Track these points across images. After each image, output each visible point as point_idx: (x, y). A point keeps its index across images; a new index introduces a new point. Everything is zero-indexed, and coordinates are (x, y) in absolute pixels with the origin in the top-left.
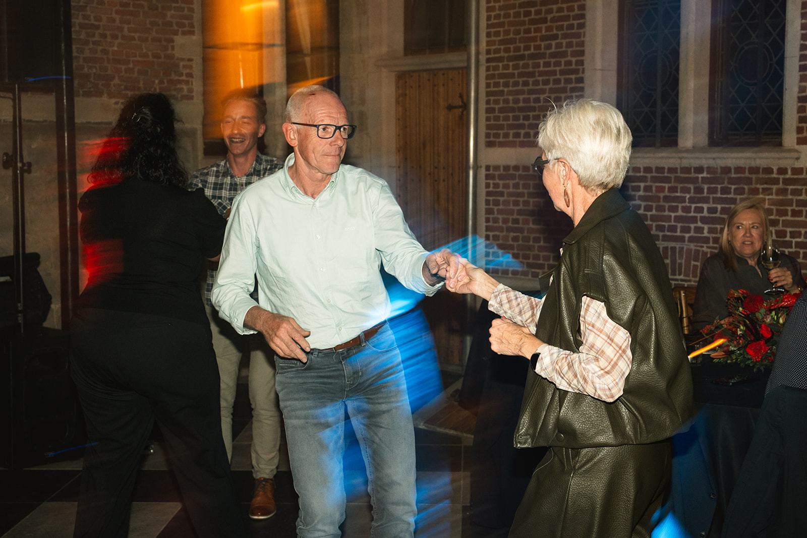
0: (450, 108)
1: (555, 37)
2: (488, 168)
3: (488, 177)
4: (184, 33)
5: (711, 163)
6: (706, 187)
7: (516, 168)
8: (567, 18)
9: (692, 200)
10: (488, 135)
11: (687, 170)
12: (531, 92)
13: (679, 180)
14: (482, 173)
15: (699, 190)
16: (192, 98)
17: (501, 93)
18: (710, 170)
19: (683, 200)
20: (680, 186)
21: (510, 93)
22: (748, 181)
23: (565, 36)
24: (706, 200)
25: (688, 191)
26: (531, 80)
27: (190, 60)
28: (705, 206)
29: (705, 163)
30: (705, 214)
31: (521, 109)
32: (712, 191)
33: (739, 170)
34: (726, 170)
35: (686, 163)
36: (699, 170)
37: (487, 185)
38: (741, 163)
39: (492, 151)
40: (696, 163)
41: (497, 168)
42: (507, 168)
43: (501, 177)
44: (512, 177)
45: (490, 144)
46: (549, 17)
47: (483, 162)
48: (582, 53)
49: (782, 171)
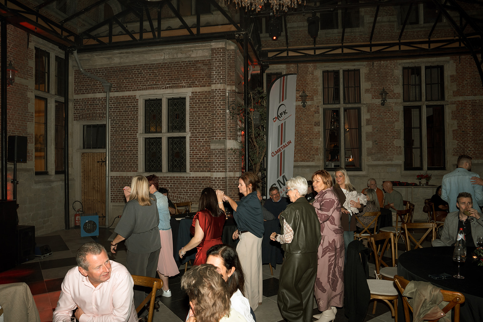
0: (98, 162)
1: (130, 147)
2: (111, 177)
3: (111, 179)
4: (31, 143)
5: (171, 176)
6: (169, 181)
7: (119, 177)
8: (133, 143)
9: (166, 184)
10: (111, 169)
11: (165, 177)
12: (123, 159)
13: (162, 179)
14: (110, 178)
15: (168, 181)
16: (32, 160)
17: (115, 159)
18: (170, 177)
19: (164, 184)
20: (163, 181)
21: (117, 159)
22: (179, 179)
23: (132, 147)
24: (170, 184)
25: (165, 182)
26: (123, 156)
27: (32, 150)
28: (169, 185)
29: (169, 176)
30: (169, 186)
31: (120, 163)
32: (170, 182)
33: (177, 177)
34: (174, 177)
35: (164, 176)
36: (168, 177)
37: (111, 181)
38: (178, 176)
39: (112, 172)
40: (167, 176)
41: (114, 177)
42: (117, 177)
43: (115, 179)
44: (119, 179)
45: (111, 171)
46: (128, 142)
47: (110, 176)
48: (138, 151)
49: (187, 177)
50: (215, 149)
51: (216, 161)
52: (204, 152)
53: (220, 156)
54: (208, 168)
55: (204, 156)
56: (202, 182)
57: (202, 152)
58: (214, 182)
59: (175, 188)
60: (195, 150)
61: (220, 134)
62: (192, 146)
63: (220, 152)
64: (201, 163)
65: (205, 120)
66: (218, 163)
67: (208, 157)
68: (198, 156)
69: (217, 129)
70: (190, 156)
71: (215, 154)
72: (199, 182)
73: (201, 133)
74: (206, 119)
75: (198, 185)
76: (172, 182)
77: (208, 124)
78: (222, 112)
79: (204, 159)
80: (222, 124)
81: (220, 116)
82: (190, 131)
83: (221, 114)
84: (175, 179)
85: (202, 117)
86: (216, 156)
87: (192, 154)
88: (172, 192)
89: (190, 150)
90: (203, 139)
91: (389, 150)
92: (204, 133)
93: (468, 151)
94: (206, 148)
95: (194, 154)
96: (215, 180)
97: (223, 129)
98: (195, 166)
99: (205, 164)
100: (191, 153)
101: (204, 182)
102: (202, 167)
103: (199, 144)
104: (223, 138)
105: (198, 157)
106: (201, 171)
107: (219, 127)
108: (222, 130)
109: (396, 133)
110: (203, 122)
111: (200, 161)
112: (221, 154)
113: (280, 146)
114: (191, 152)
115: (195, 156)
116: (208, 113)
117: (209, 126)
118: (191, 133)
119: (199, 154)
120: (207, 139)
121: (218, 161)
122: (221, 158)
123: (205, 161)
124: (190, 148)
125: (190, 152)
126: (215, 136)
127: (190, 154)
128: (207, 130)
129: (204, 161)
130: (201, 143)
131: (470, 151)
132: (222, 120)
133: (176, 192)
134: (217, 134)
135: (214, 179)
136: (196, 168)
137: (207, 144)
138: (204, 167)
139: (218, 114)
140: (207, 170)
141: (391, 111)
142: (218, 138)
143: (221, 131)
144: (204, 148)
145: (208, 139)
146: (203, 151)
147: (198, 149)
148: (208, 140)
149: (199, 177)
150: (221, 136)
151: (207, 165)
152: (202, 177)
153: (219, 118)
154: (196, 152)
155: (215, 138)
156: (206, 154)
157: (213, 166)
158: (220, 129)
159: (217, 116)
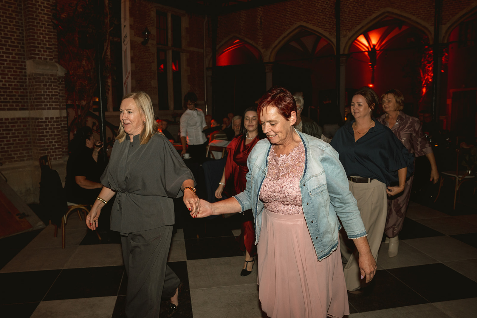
50: (43, 75)
51: (46, 92)
52: (11, 78)
53: (51, 85)
54: (20, 104)
55: (11, 85)
56: (12, 126)
57: (9, 78)
58: (44, 124)
61: (45, 51)
64: (7, 95)
65: (10, 25)
66: (48, 95)
67: (19, 87)
69: (39, 44)
71: (43, 82)
72: (6, 126)
73: (5, 45)
74: (12, 24)
75: (5, 132)
77: (15, 32)
78: (46, 19)
79: (12, 89)
80: (47, 37)
81: (44, 24)
83: (45, 21)
85: (5, 18)
86: (46, 85)
90: (9, 57)
92: (10, 46)
94: (14, 71)
96: (45, 122)
97: (49, 45)
99: (14, 98)
101: (14, 126)
102: (9, 102)
103: (1, 64)
104: (50, 59)
106: (9, 109)
107: (43, 41)
108: (47, 46)
109: (153, 74)
110: (7, 28)
111: (6, 92)
116: (14, 14)
117: (17, 36)
119: (4, 80)
120: (15, 58)
121: (49, 92)
122: (52, 89)
123: (14, 93)
126: (38, 54)
128: (14, 42)
129: (12, 92)
130: (5, 63)
132: (48, 31)
134: (40, 51)
135: (44, 120)
137: (15, 65)
138: (13, 102)
139: (41, 20)
140: (18, 108)
141: (149, 52)
142: (43, 57)
143: (47, 48)
144: (11, 71)
145: (17, 57)
146: (9, 76)
148: (17, 59)
149: (6, 119)
150: (47, 55)
151: (18, 99)
152: (12, 119)
153: (42, 27)
155: (37, 57)
156: (16, 82)
157: (41, 100)
158: (45, 44)
159: (39, 23)
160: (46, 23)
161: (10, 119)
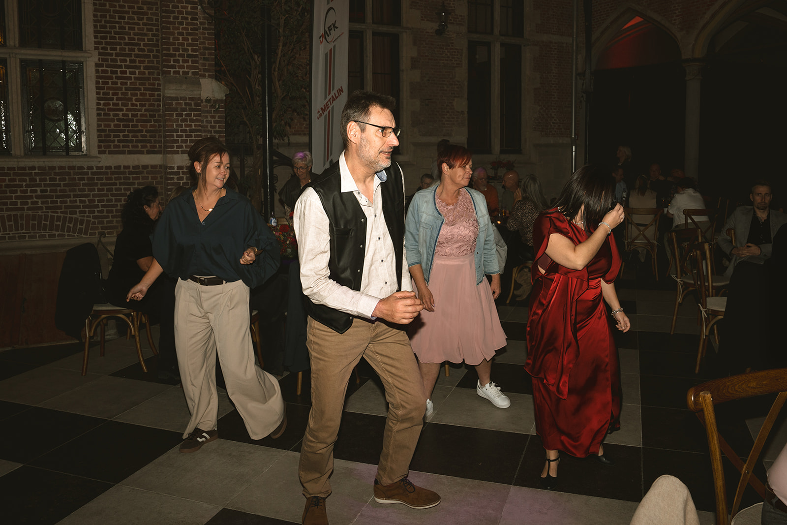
50: (176, 99)
51: (181, 126)
52: (136, 105)
53: (189, 115)
54: (148, 145)
55: (136, 115)
56: (134, 178)
57: (133, 105)
58: (175, 177)
59: (57, 197)
60: (112, 99)
61: (185, 61)
62: (103, 88)
63: (190, 105)
64: (129, 131)
65: (138, 24)
66: (185, 131)
67: (148, 118)
68: (121, 113)
69: (178, 50)
70: (98, 115)
71: (176, 110)
72: (125, 178)
73: (129, 55)
74: (141, 22)
75: (123, 187)
76: (45, 180)
77: (146, 35)
78: (189, 9)
79: (137, 121)
80: (190, 38)
81: (186, 19)
82: (96, 48)
83: (187, 13)
84: (56, 174)
85: (131, 15)
86: (181, 115)
87: (103, 110)
88: (47, 208)
89: (98, 99)
90: (134, 73)
91: (446, 116)
92: (137, 56)
93: (551, 124)
94: (141, 94)
95: (109, 110)
96: (177, 173)
97: (193, 50)
98: (112, 138)
99: (139, 134)
100: (101, 107)
101: (138, 178)
102: (131, 141)
103: (122, 84)
104: (193, 73)
105: (121, 117)
106: (130, 152)
107: (183, 44)
108: (190, 52)
109: (457, 88)
110: (133, 29)
111: (128, 126)
112: (192, 110)
113: (328, 98)
114: (102, 102)
115: (111, 113)
116: (145, 7)
117: (149, 40)
118: (100, 54)
119: (125, 108)
120: (144, 73)
121: (186, 126)
122: (192, 121)
123: (140, 128)
124: (98, 93)
125: (98, 104)
126: (173, 67)
127: (98, 109)
128: (143, 50)
129: (137, 126)
130: (129, 82)
131: (554, 123)
132: (192, 29)
133: (60, 208)
134: (178, 61)
135: (176, 170)
136: (116, 143)
137: (144, 84)
138: (137, 141)
139: (181, 13)
140: (145, 150)
141: (451, 47)
142: (181, 71)
143: (189, 56)
144: (136, 95)
145: (147, 72)
146: (134, 102)
147: (120, 96)
148: (147, 75)
149: (125, 167)
150: (188, 67)
151: (145, 136)
152: (134, 167)
153: (182, 24)
154: (114, 104)
155: (172, 70)
156: (143, 110)
157: (172, 139)
158: (186, 50)
159: (177, 18)
160: (190, 17)
161: (131, 167)
